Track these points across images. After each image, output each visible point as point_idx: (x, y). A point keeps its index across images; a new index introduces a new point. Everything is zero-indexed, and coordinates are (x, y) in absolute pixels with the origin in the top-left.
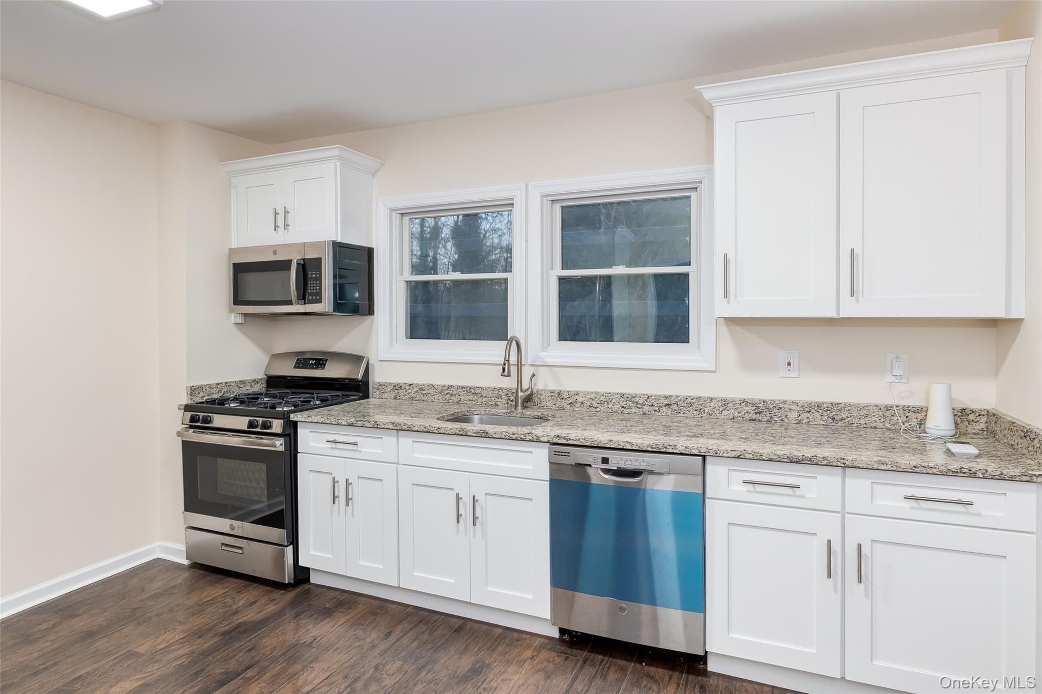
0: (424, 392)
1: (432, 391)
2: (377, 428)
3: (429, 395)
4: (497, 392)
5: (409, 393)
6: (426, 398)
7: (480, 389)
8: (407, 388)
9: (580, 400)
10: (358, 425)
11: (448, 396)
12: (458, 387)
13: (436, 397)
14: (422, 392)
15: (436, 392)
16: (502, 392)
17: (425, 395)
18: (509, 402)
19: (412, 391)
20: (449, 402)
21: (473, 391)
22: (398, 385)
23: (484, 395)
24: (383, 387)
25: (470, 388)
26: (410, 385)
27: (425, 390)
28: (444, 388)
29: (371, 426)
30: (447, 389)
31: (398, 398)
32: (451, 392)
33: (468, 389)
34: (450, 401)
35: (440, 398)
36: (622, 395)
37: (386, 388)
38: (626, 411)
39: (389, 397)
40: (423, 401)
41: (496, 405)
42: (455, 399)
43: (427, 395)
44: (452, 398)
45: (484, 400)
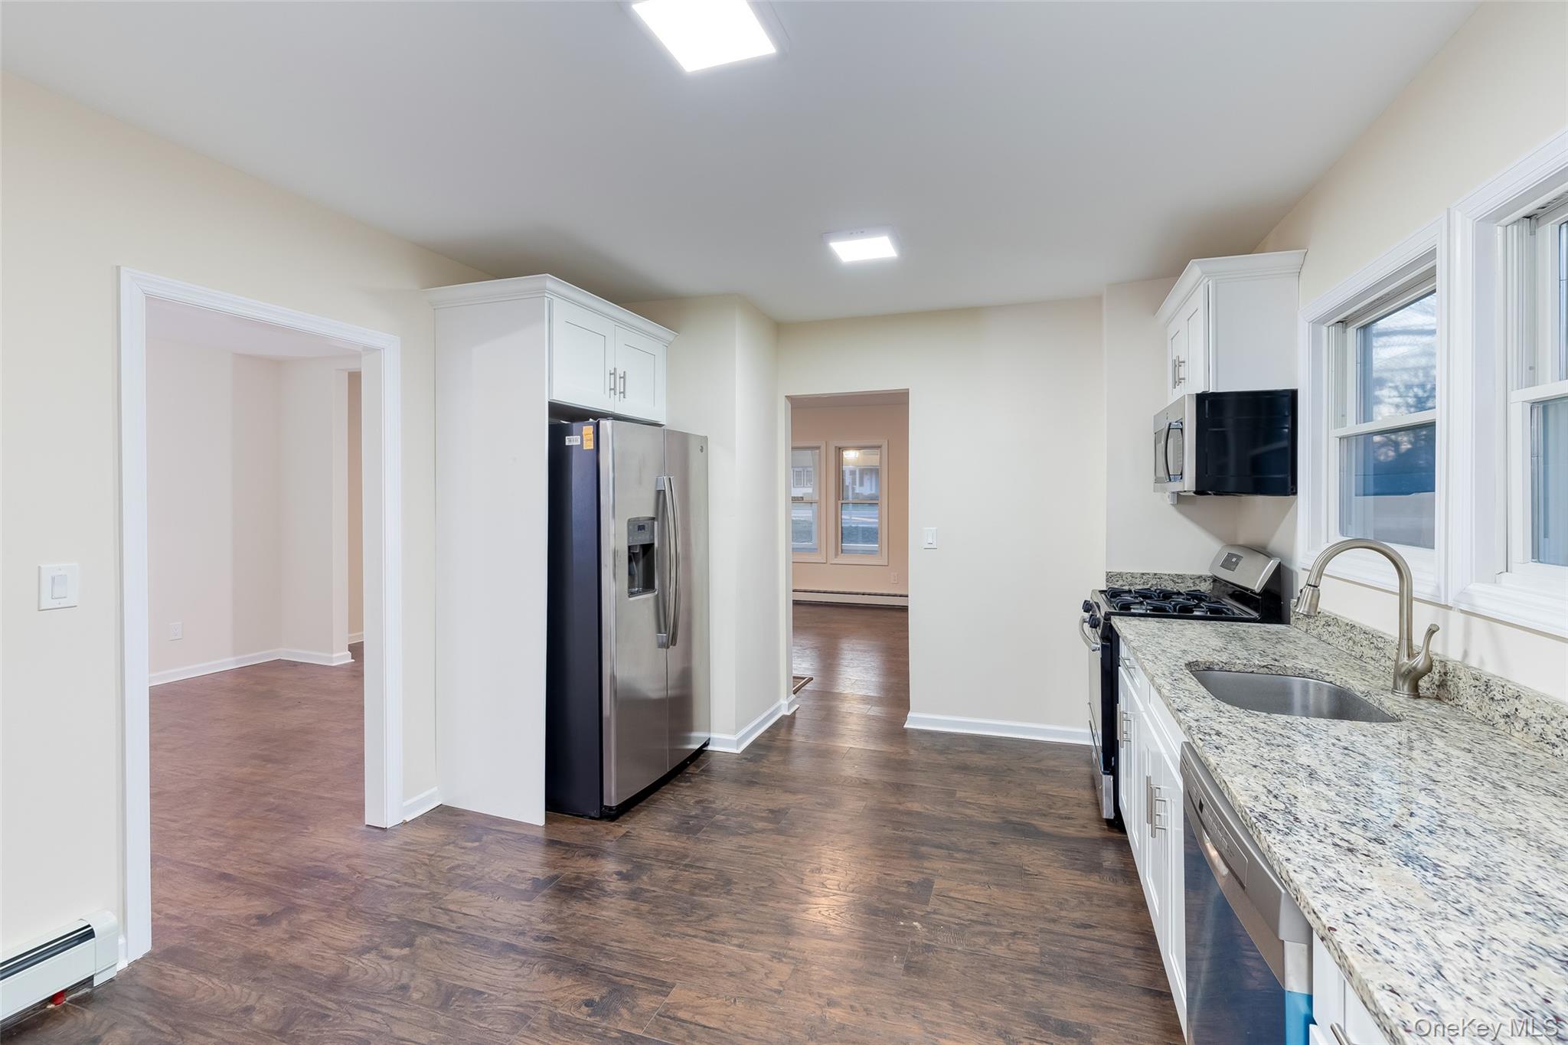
9: (1523, 713)
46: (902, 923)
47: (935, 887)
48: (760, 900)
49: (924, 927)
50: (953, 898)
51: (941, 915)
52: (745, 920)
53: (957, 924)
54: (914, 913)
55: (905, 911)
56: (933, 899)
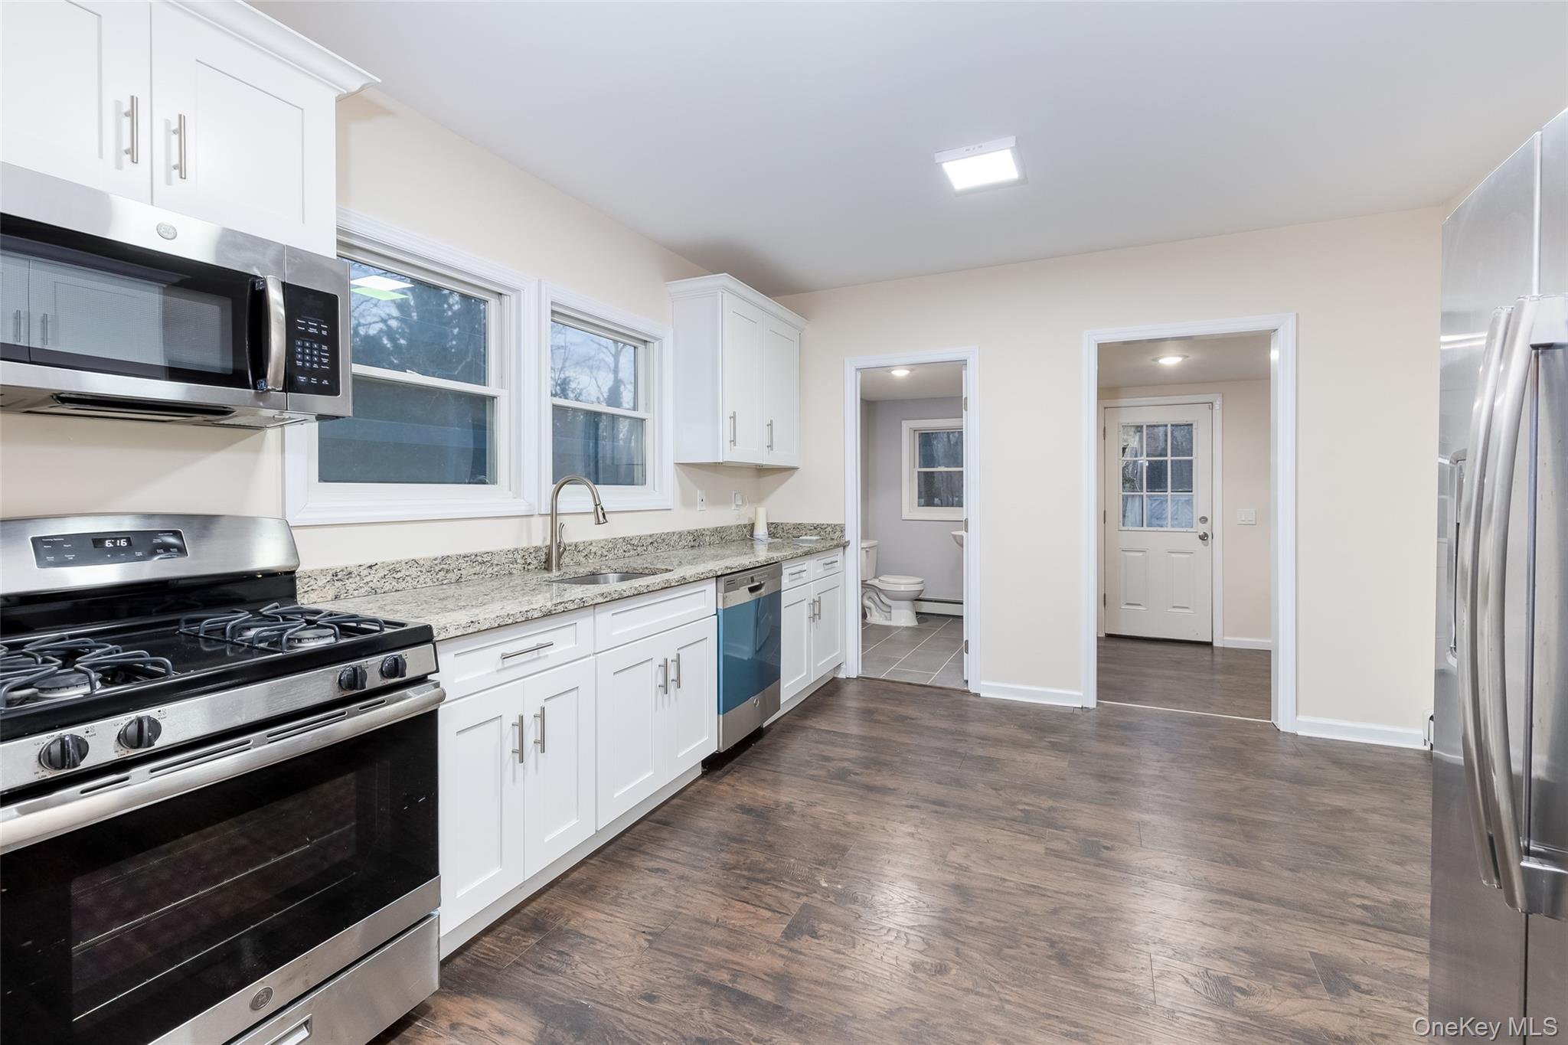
0: (399, 575)
1: (414, 572)
2: (584, 607)
3: (409, 579)
4: (511, 556)
5: (367, 583)
6: (403, 585)
7: (490, 554)
8: (366, 572)
9: (594, 550)
10: (558, 611)
11: (442, 574)
12: (458, 557)
13: (421, 579)
14: (394, 575)
15: (421, 572)
16: (517, 554)
17: (401, 580)
18: (526, 567)
19: (374, 578)
20: (443, 584)
21: (480, 559)
22: (342, 571)
23: (496, 562)
24: (307, 580)
25: (476, 556)
26: (370, 567)
27: (400, 571)
28: (436, 562)
29: (576, 607)
30: (440, 564)
31: (342, 597)
32: (446, 567)
33: (473, 557)
34: (445, 582)
35: (428, 580)
36: (624, 539)
37: (312, 582)
38: (627, 555)
39: (319, 600)
40: (396, 591)
41: (510, 573)
42: (453, 576)
43: (404, 580)
44: (448, 576)
45: (495, 570)
46: (839, 886)
47: (785, 926)
48: (1004, 929)
49: (818, 881)
50: (770, 910)
51: (793, 891)
52: (1011, 904)
53: (784, 882)
54: (823, 896)
55: (831, 899)
56: (794, 909)
